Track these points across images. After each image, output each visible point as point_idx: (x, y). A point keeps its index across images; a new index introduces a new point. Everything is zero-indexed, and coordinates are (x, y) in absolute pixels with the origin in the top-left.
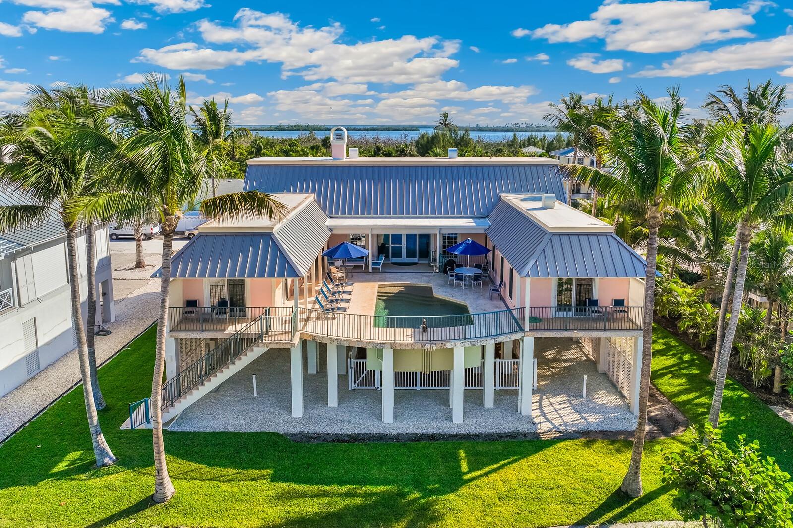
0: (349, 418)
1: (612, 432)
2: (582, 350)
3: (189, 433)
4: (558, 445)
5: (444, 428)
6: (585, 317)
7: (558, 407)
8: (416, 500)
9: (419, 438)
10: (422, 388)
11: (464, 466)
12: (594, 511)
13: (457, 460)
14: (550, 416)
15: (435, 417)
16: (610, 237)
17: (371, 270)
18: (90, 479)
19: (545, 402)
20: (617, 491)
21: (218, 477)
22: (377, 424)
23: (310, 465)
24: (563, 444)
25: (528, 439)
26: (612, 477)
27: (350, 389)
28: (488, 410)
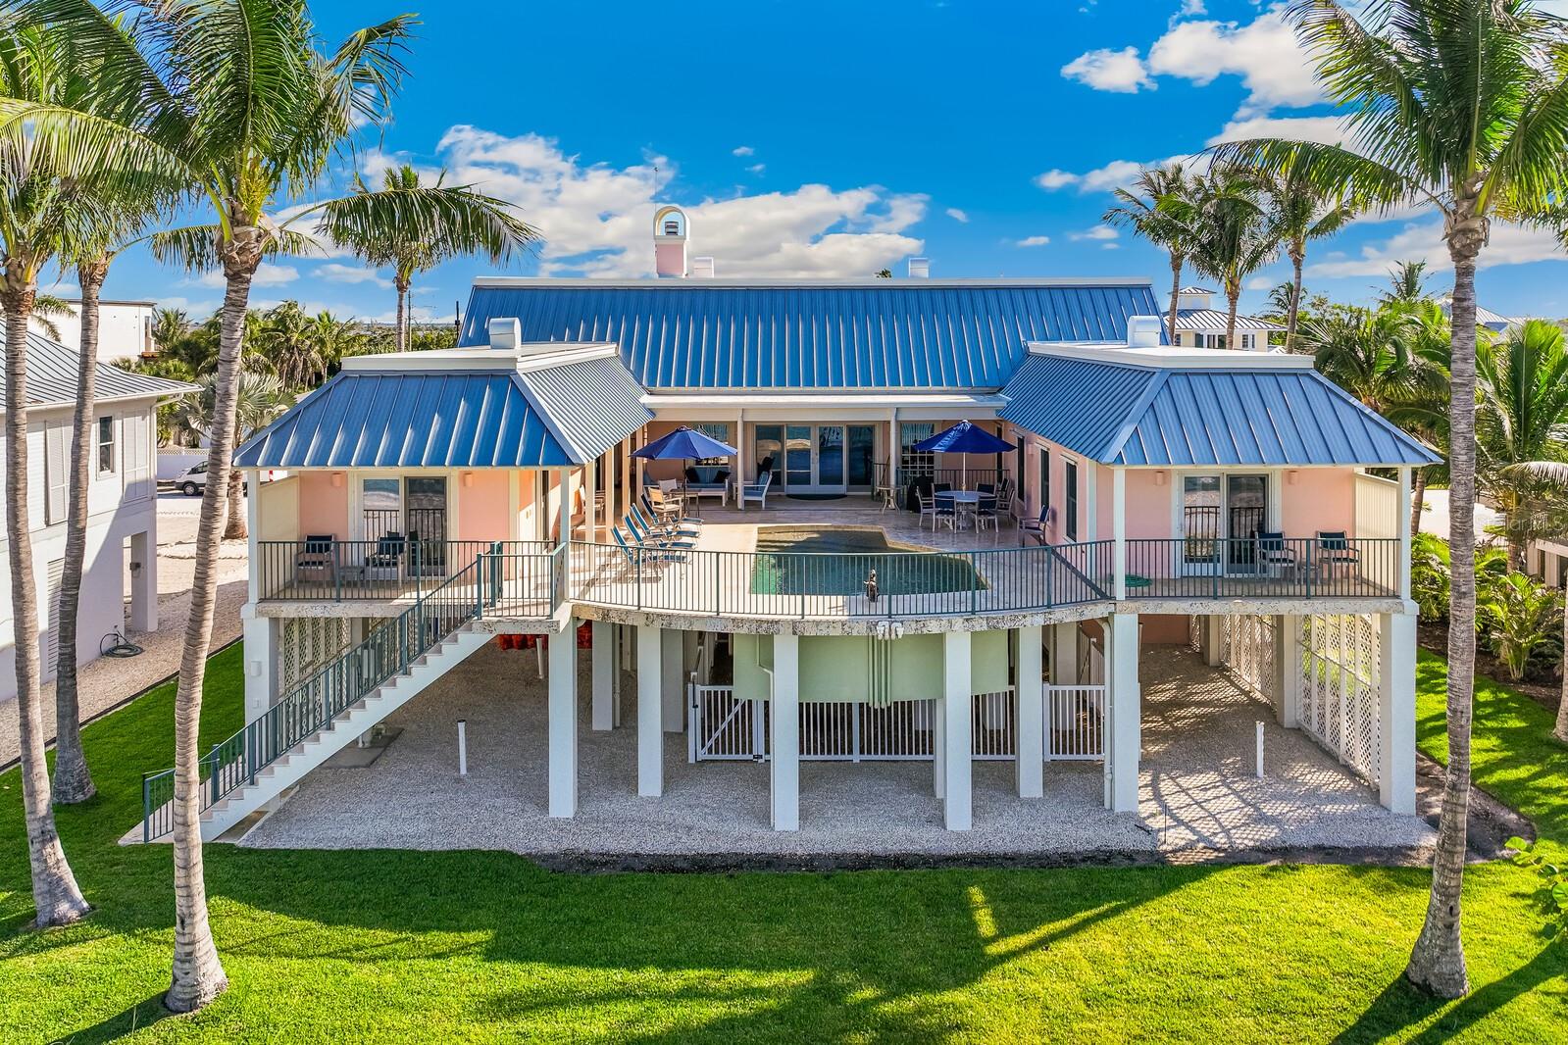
0: (688, 821)
1: (1347, 850)
2: (1232, 683)
3: (288, 853)
4: (1218, 877)
5: (923, 840)
6: (1252, 575)
7: (1200, 796)
8: (865, 1003)
9: (863, 863)
10: (866, 757)
11: (986, 924)
12: (1347, 1032)
13: (966, 909)
14: (1184, 815)
15: (902, 818)
16: (1307, 379)
17: (740, 505)
18: (11, 956)
19: (1166, 786)
20: (1399, 981)
21: (348, 950)
22: (759, 831)
23: (588, 922)
24: (1229, 874)
25: (1137, 864)
26: (1375, 948)
27: (691, 760)
28: (1031, 803)
